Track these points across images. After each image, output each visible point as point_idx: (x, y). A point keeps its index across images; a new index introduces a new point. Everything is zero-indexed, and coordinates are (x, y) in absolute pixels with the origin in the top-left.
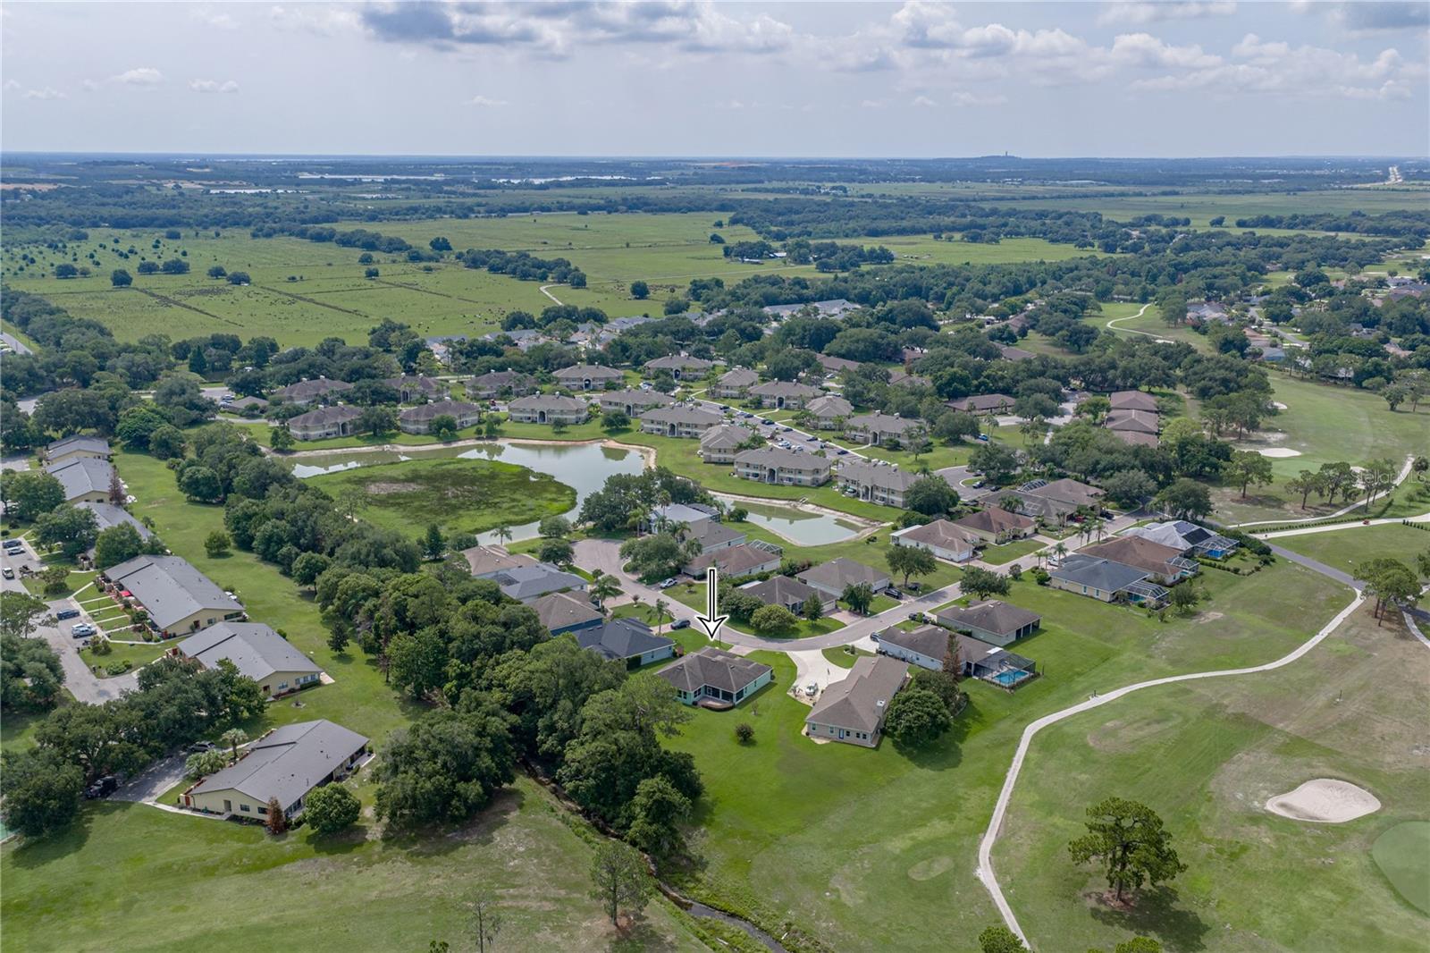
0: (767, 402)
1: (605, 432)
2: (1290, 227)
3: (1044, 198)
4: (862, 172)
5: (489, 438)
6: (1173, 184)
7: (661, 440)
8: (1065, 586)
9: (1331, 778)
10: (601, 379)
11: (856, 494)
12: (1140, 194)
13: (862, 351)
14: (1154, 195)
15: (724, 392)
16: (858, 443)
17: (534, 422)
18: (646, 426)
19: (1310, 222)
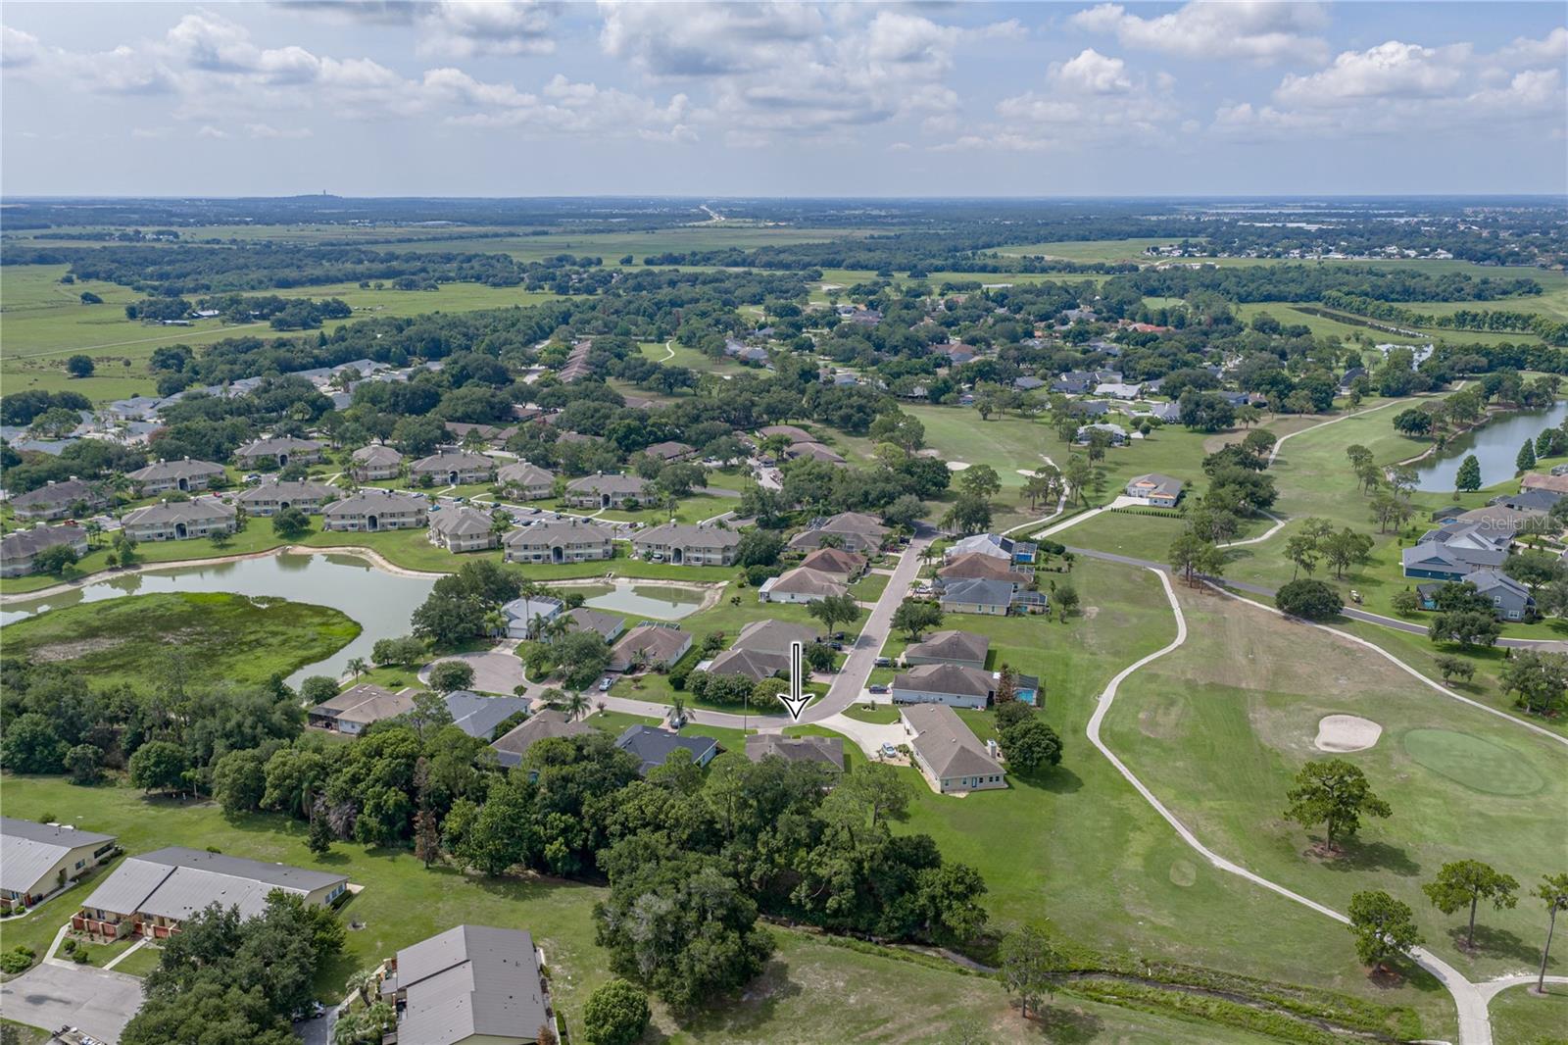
0: (438, 478)
1: (281, 537)
2: (693, 264)
3: (420, 240)
4: (170, 214)
5: (126, 566)
6: (542, 224)
7: (362, 536)
8: (959, 608)
9: (1330, 714)
10: (200, 477)
11: (666, 560)
12: (512, 235)
13: (481, 412)
14: (526, 235)
15: (372, 473)
16: (588, 509)
17: (170, 538)
18: (333, 523)
19: (709, 259)
